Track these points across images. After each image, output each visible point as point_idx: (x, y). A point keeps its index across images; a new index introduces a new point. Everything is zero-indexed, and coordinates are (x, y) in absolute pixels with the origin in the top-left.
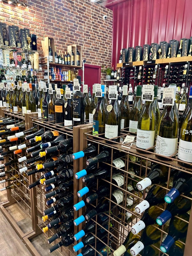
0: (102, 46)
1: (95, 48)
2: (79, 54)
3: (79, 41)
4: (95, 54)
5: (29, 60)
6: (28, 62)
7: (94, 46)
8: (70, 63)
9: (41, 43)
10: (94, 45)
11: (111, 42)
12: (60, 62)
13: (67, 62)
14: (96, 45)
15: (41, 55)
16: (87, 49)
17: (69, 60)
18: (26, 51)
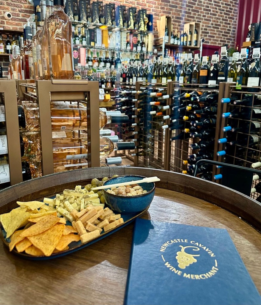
0: (224, 22)
1: (216, 25)
2: (197, 33)
3: (197, 18)
4: (216, 32)
5: (144, 42)
6: (143, 44)
7: (214, 23)
8: (186, 44)
9: (156, 23)
10: (214, 21)
11: (236, 16)
12: (176, 43)
13: (183, 42)
14: (218, 22)
15: (156, 36)
16: (206, 26)
17: (185, 40)
18: (141, 32)
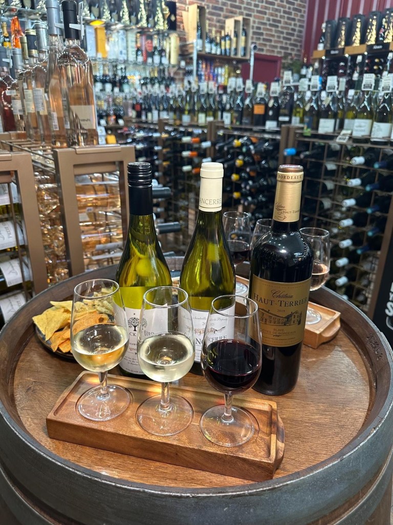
0: (286, 15)
1: (274, 20)
2: (246, 35)
3: (245, 8)
4: (273, 33)
5: (164, 48)
6: (162, 52)
7: (271, 18)
8: (230, 53)
9: (182, 16)
10: (272, 15)
11: (304, 7)
12: (213, 52)
13: (225, 50)
14: (276, 16)
15: (183, 39)
16: (260, 23)
17: (228, 47)
18: (158, 32)
